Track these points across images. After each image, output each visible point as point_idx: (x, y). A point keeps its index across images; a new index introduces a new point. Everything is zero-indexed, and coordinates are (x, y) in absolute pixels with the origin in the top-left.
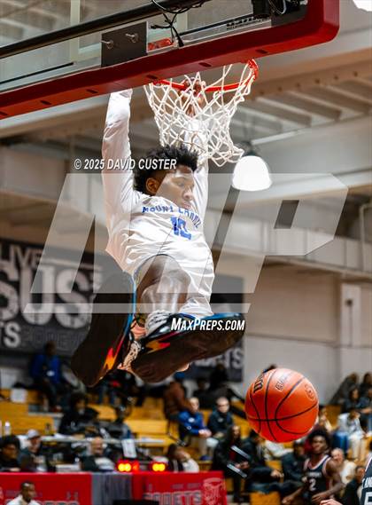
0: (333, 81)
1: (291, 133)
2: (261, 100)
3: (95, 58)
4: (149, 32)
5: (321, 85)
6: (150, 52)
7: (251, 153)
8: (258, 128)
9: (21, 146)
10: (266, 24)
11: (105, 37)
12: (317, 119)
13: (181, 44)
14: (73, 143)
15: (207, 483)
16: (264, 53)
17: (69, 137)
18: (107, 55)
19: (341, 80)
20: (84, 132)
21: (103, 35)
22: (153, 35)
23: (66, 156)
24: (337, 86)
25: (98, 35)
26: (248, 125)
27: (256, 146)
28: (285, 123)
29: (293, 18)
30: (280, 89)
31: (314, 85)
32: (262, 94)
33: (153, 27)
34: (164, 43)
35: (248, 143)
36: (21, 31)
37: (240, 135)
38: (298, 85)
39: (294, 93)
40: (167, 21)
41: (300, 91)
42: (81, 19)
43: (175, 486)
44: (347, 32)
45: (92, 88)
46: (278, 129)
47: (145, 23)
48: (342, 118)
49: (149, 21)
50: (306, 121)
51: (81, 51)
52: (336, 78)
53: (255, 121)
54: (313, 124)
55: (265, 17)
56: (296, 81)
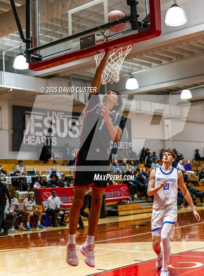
0: (159, 51)
1: (145, 70)
2: (134, 59)
3: (78, 47)
4: (96, 37)
5: (155, 53)
6: (97, 44)
7: (132, 77)
8: (133, 69)
9: (54, 78)
10: (136, 32)
11: (81, 39)
12: (154, 64)
13: (107, 40)
14: (72, 76)
15: (122, 189)
16: (136, 42)
17: (70, 75)
18: (82, 46)
19: (162, 51)
20: (75, 73)
21: (80, 39)
22: (97, 38)
23: (70, 81)
24: (161, 53)
25: (79, 39)
26: (130, 68)
27: (133, 75)
28: (143, 66)
29: (145, 29)
30: (141, 55)
31: (153, 53)
32: (135, 57)
33: (97, 35)
34: (102, 40)
35: (131, 74)
36: (52, 39)
37: (128, 71)
38: (147, 53)
39: (145, 56)
40: (102, 32)
41: (148, 55)
42: (73, 33)
43: (111, 190)
44: (164, 34)
45: (78, 57)
46: (141, 69)
47: (94, 34)
48: (162, 64)
49: (96, 33)
50: (150, 65)
51: (73, 44)
52: (160, 50)
53: (133, 66)
54: (153, 66)
55: (136, 29)
56: (146, 52)
